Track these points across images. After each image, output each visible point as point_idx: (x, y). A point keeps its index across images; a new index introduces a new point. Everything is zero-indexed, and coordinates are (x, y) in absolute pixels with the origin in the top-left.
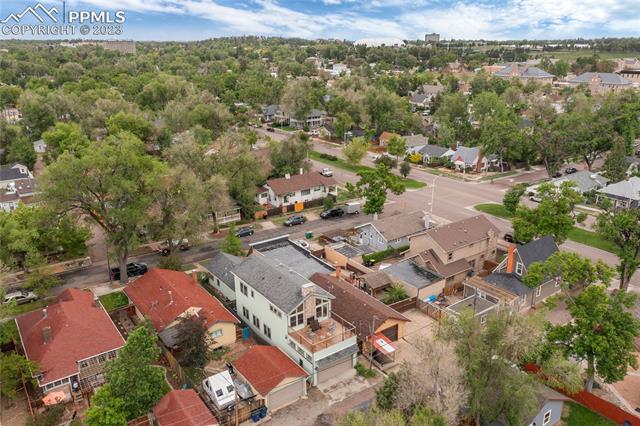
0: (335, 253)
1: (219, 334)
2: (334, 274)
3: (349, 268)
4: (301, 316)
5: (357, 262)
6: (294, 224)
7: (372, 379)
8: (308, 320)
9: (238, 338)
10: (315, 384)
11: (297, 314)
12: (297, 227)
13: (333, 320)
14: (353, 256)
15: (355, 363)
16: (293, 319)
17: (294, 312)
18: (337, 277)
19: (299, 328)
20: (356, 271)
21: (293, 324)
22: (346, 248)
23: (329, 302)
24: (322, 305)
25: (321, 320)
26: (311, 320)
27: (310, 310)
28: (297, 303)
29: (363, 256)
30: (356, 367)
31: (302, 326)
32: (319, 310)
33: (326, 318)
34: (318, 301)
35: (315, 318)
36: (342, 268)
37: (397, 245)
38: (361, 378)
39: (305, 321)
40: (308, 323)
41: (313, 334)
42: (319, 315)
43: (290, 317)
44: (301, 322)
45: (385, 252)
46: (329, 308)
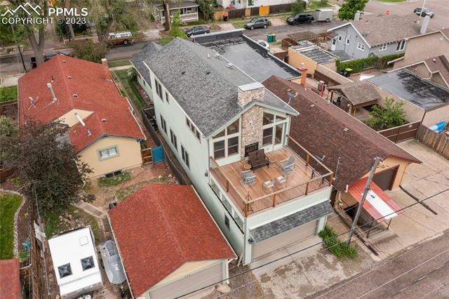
0: (301, 56)
1: (113, 153)
2: (298, 81)
3: (318, 76)
4: (234, 142)
5: (329, 70)
6: (256, 27)
7: (350, 262)
8: (247, 148)
9: (145, 161)
10: (248, 261)
11: (226, 138)
12: (259, 31)
13: (290, 154)
14: (324, 62)
15: (321, 228)
16: (219, 145)
17: (222, 134)
18: (302, 85)
19: (228, 160)
20: (328, 80)
21: (219, 154)
22: (316, 51)
23: (288, 120)
24: (273, 125)
25: (269, 149)
26: (252, 149)
27: (251, 132)
28: (227, 117)
29: (337, 62)
30: (322, 235)
31: (236, 158)
32: (267, 132)
33: (279, 146)
34: (267, 119)
35: (261, 147)
36: (309, 76)
37: (382, 53)
38: (330, 258)
39: (241, 150)
40: (246, 155)
41: (252, 176)
42: (267, 141)
43: (212, 142)
44: (234, 150)
45: (366, 60)
46: (286, 131)
